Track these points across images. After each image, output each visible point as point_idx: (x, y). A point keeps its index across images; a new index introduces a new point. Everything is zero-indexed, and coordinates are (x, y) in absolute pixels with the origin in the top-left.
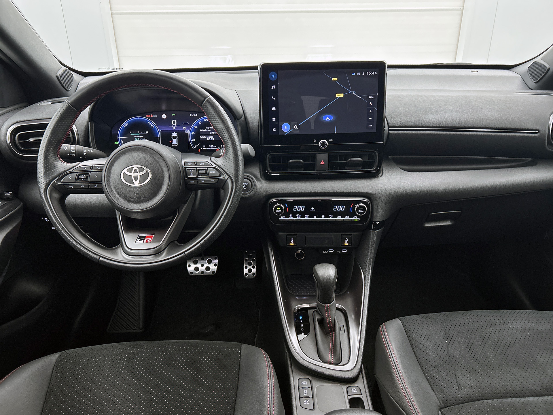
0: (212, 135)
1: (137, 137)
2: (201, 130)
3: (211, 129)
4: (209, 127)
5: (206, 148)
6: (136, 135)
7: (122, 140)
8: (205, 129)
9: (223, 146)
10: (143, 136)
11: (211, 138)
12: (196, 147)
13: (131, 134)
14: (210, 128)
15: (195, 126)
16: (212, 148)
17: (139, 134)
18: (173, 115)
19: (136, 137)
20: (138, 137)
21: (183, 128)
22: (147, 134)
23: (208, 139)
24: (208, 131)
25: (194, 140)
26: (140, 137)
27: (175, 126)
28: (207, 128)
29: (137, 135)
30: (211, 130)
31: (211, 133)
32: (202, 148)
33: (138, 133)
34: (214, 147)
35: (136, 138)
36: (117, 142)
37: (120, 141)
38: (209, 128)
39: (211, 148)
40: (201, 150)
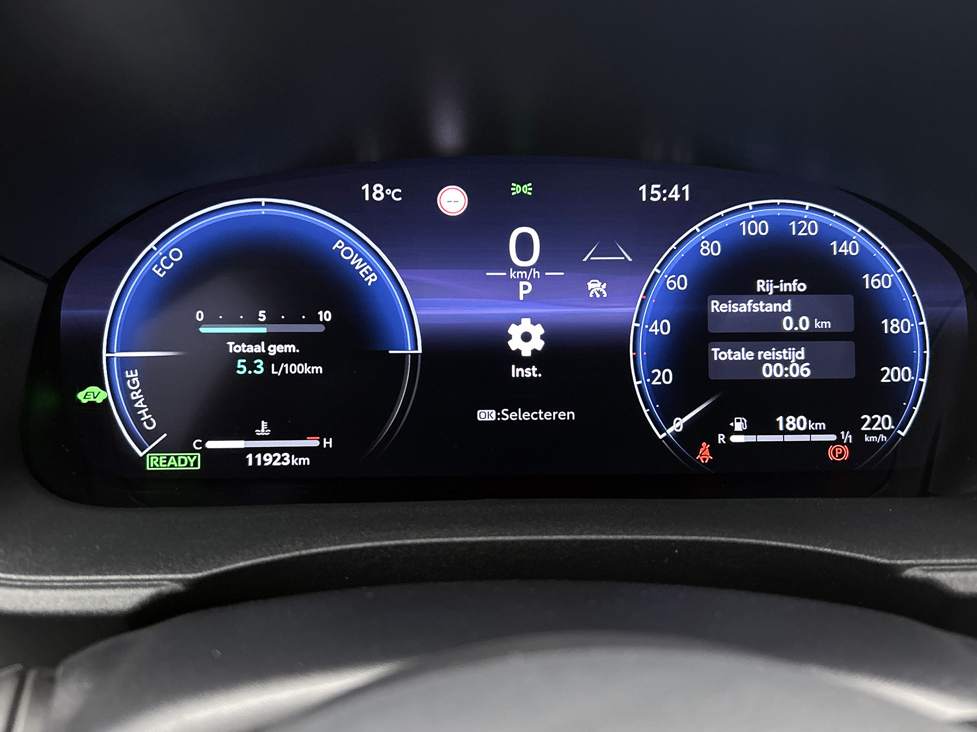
0: (795, 339)
1: (251, 349)
2: (715, 306)
3: (788, 294)
4: (776, 283)
5: (757, 434)
6: (239, 339)
7: (133, 376)
8: (747, 291)
9: (874, 421)
10: (291, 348)
11: (786, 363)
12: (678, 424)
13: (203, 330)
14: (783, 287)
15: (676, 272)
16: (796, 432)
17: (263, 330)
18: (516, 189)
19: (242, 348)
20: (259, 349)
21: (590, 285)
22: (320, 328)
23: (770, 372)
24: (771, 308)
25: (665, 376)
26: (274, 349)
27: (527, 269)
28: (761, 285)
29: (253, 339)
30: (788, 306)
31: (787, 324)
32: (721, 438)
33: (255, 322)
34: (807, 432)
35: (242, 355)
36: (95, 389)
37: (124, 380)
38: (776, 291)
39: (789, 438)
40: (715, 449)
